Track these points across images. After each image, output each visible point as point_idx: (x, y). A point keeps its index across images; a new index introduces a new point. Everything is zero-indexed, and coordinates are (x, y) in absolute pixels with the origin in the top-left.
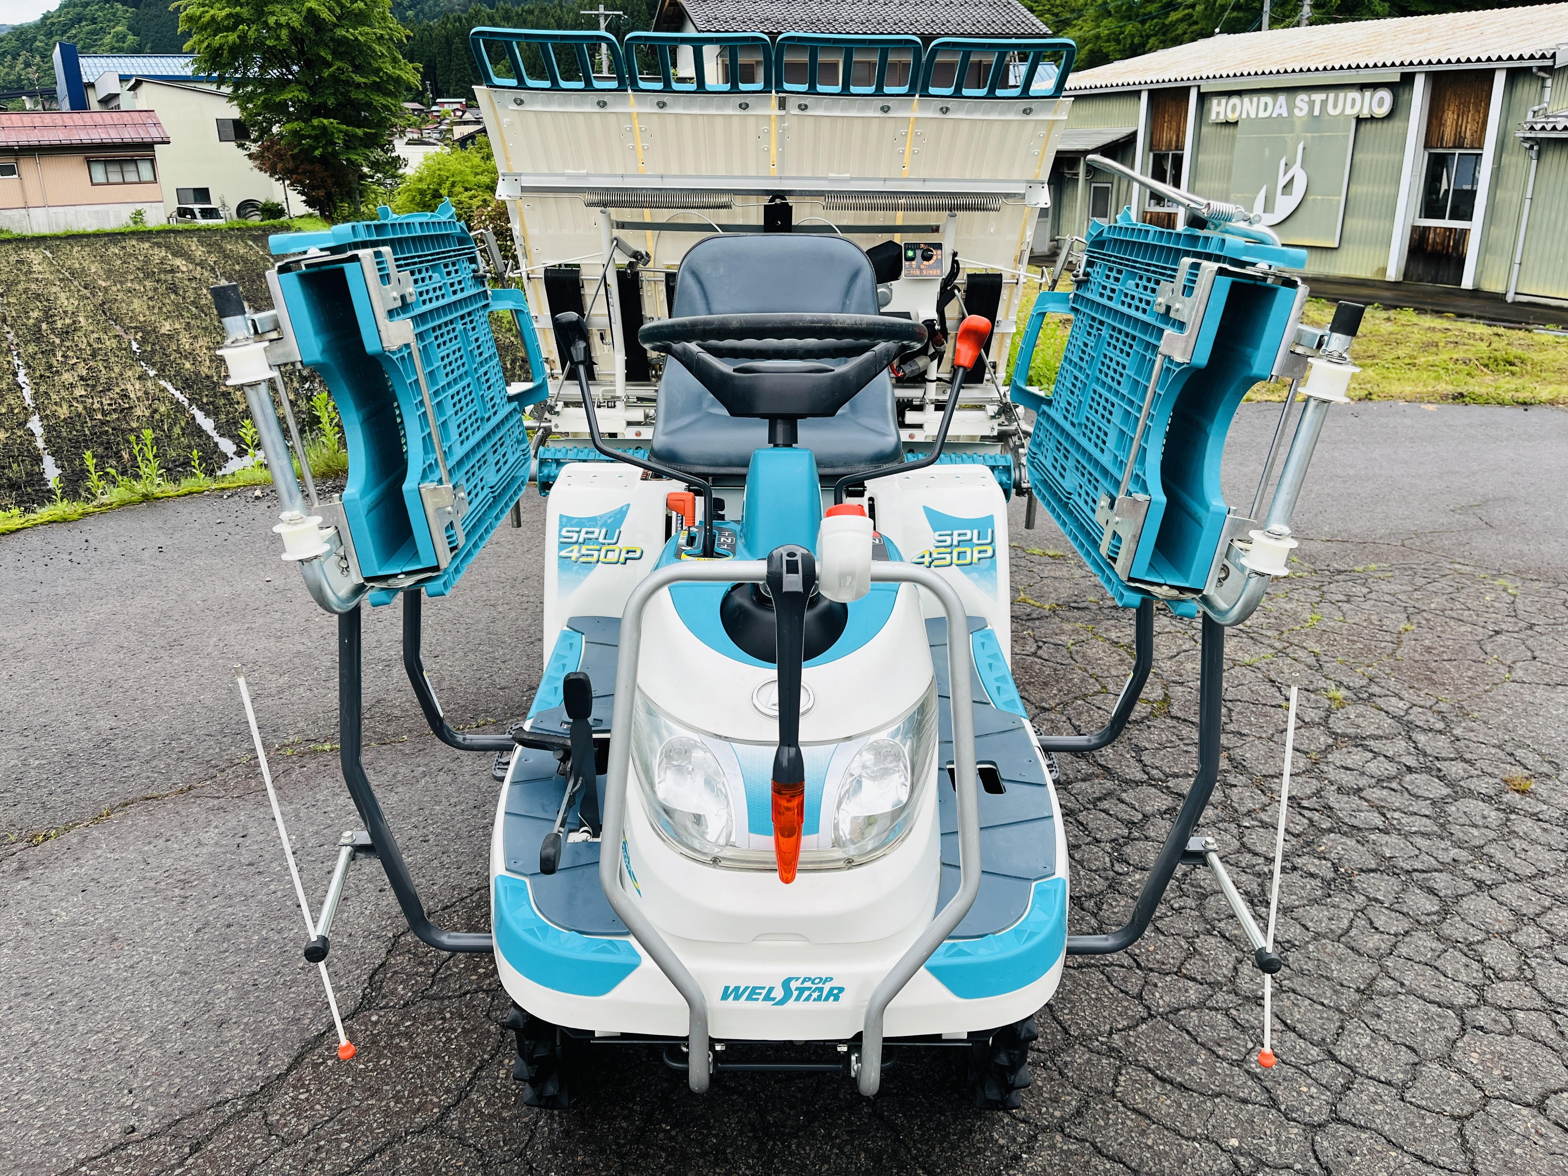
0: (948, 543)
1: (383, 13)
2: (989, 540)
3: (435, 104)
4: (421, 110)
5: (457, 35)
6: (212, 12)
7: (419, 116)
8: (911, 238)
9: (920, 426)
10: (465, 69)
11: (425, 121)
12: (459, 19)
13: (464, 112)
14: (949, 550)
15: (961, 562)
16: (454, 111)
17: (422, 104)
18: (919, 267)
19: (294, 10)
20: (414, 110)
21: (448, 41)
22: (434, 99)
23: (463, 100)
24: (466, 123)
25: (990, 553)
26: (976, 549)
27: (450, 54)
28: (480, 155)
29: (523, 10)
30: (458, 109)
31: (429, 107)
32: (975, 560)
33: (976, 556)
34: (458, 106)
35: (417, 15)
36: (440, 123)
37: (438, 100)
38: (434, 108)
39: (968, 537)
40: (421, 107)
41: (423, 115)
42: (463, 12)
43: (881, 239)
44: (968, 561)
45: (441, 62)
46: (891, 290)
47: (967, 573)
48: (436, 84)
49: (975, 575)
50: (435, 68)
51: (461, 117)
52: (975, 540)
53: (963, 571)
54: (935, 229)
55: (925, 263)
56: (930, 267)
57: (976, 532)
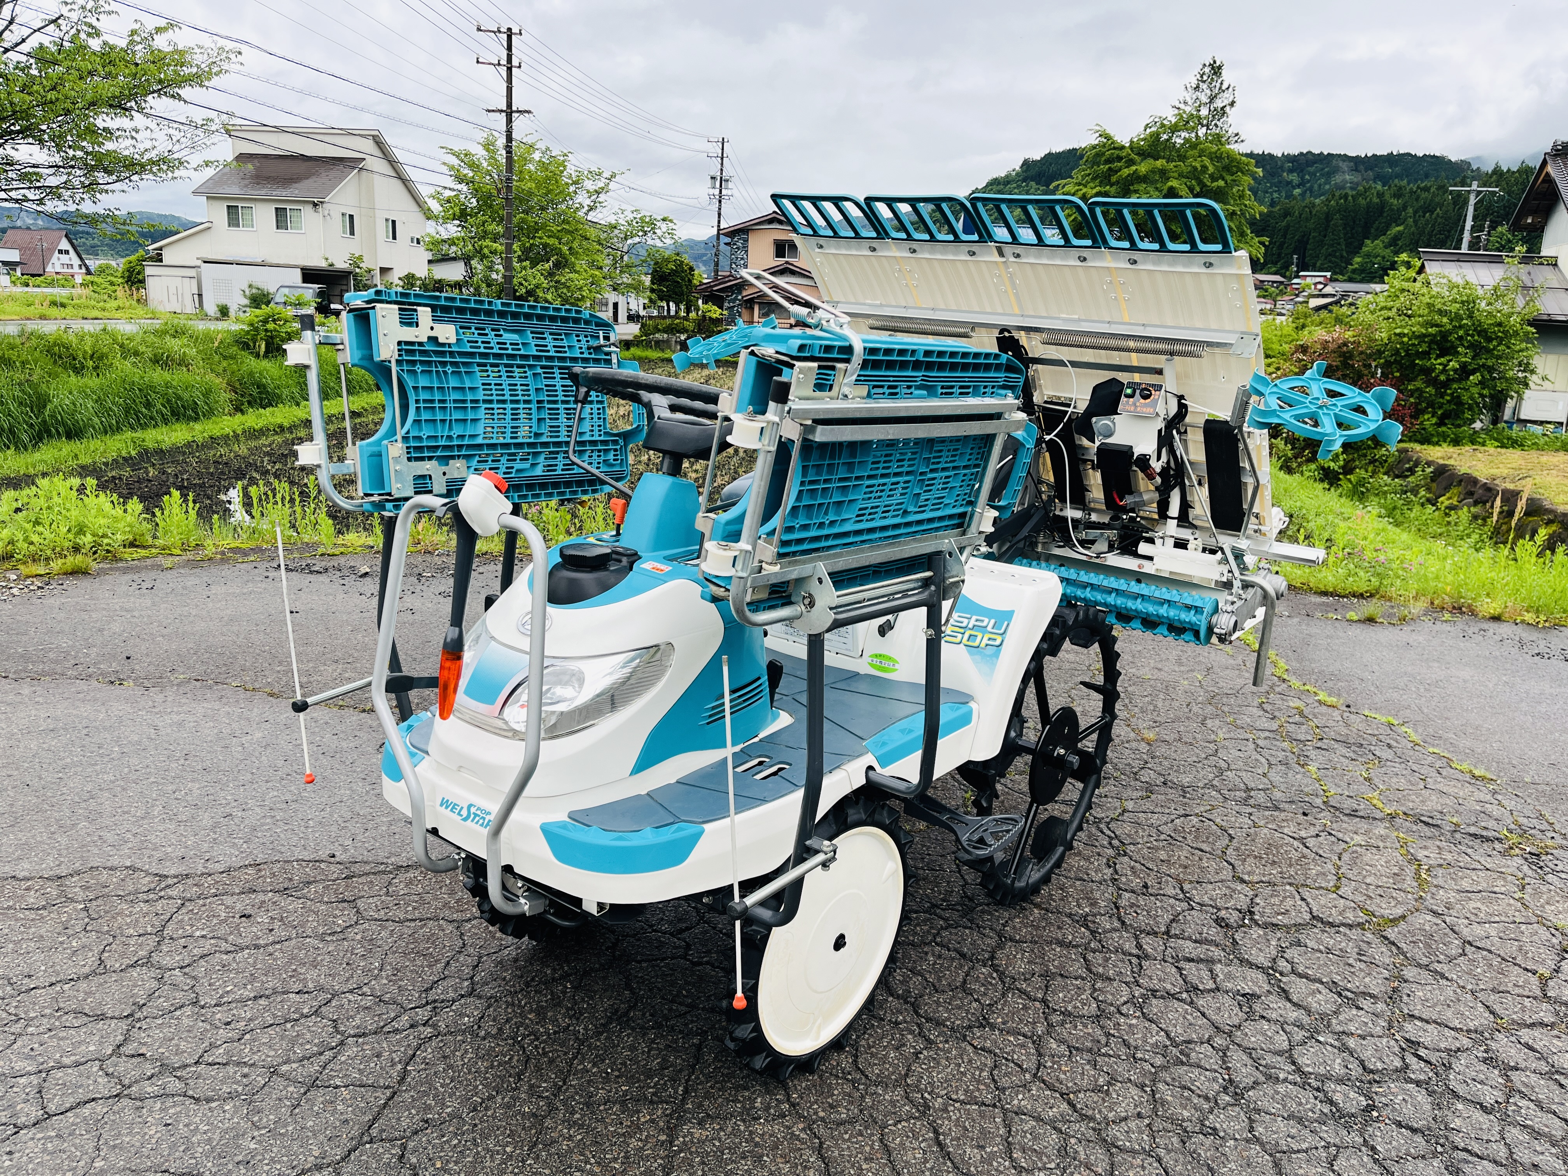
0: (964, 625)
1: (1243, 191)
2: (1002, 631)
3: (1297, 277)
4: (1281, 283)
5: (1339, 211)
6: (1084, 190)
7: (1277, 288)
8: (1137, 378)
9: (1150, 558)
10: (1339, 244)
11: (1282, 293)
12: (1346, 197)
13: (1325, 285)
14: (962, 631)
15: (969, 643)
16: (1316, 284)
17: (1284, 276)
18: (1134, 404)
19: (1157, 188)
20: (1273, 282)
21: (1328, 217)
22: (1298, 272)
23: (1328, 274)
24: (1324, 296)
25: (998, 643)
26: (987, 636)
27: (1326, 230)
28: (1294, 325)
29: (1418, 187)
30: (1320, 283)
31: (1291, 279)
32: (983, 645)
33: (985, 641)
34: (1321, 280)
35: (1303, 194)
36: (1297, 296)
37: (1301, 274)
38: (1295, 281)
39: (984, 624)
40: (1282, 279)
41: (1282, 287)
42: (1352, 188)
43: (1104, 376)
44: (976, 644)
45: (1314, 237)
46: (1114, 424)
47: (971, 654)
48: (1304, 257)
49: (978, 657)
50: (1307, 243)
51: (1320, 290)
52: (989, 628)
53: (969, 652)
54: (1160, 372)
55: (1142, 401)
56: (1146, 405)
57: (993, 621)
